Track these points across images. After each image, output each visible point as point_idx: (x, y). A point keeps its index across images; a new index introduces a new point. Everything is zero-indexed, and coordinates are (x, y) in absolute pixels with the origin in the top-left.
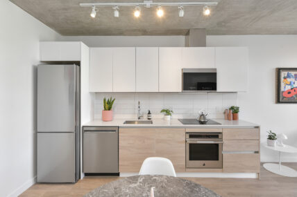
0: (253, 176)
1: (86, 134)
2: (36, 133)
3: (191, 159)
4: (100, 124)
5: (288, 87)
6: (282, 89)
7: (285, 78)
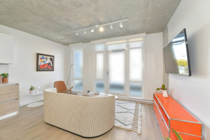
5: (43, 64)
6: (39, 64)
7: (41, 59)
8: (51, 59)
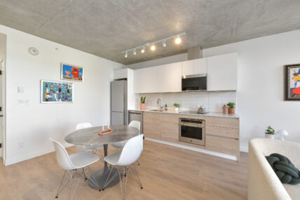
0: (234, 158)
1: (131, 115)
2: (111, 112)
3: (182, 135)
4: (139, 110)
6: (292, 86)
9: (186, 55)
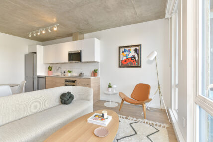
1: (40, 79)
2: (26, 77)
5: (125, 58)
6: (121, 59)
7: (123, 52)
8: (136, 51)
9: (71, 37)
